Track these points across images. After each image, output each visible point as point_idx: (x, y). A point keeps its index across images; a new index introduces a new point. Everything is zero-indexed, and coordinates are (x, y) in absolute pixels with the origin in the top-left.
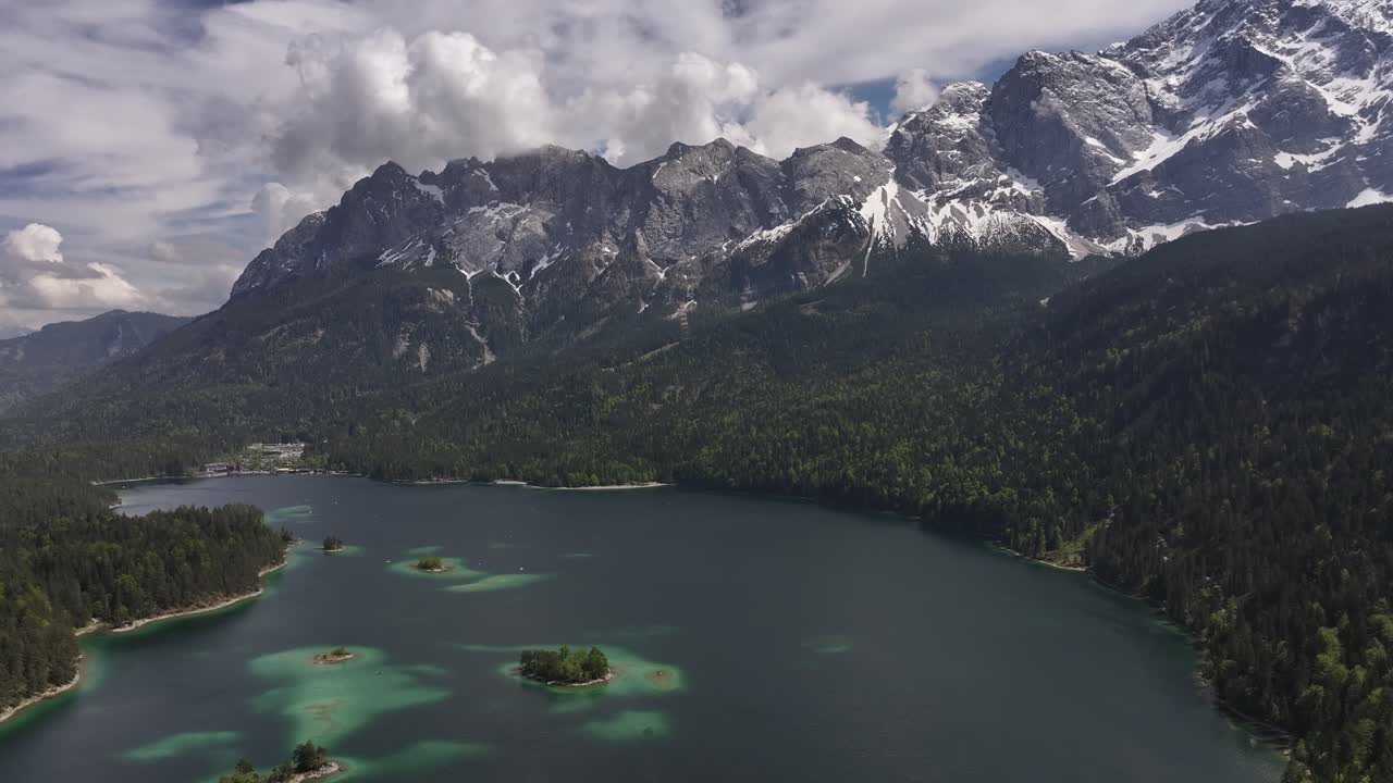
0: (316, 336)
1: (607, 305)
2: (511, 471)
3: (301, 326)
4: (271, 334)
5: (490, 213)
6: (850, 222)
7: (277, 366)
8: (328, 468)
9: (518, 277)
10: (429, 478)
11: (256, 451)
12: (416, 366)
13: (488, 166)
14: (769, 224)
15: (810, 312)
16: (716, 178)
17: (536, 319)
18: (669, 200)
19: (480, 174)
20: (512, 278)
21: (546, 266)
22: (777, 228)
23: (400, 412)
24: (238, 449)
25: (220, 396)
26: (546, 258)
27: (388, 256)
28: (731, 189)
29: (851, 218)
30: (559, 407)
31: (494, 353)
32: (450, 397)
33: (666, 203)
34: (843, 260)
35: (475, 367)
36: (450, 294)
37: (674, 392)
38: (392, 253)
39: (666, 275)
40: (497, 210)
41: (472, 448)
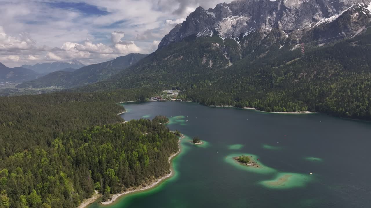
0: (180, 58)
1: (268, 46)
2: (249, 104)
3: (176, 55)
4: (168, 58)
5: (229, 19)
6: (364, 12)
7: (170, 67)
8: (186, 99)
9: (238, 39)
10: (220, 105)
11: (165, 93)
12: (209, 66)
13: (229, 5)
14: (328, 16)
15: (354, 45)
16: (307, 2)
17: (245, 51)
18: (290, 10)
19: (226, 8)
20: (237, 39)
21: (247, 35)
22: (331, 17)
23: (206, 81)
24: (160, 91)
25: (155, 75)
26: (247, 32)
27: (199, 34)
28: (313, 5)
29: (364, 11)
30: (260, 80)
31: (232, 62)
32: (221, 76)
33: (289, 11)
34: (362, 26)
35: (226, 67)
36: (218, 45)
37: (303, 76)
38: (200, 33)
39: (289, 35)
40: (232, 18)
41: (232, 94)
